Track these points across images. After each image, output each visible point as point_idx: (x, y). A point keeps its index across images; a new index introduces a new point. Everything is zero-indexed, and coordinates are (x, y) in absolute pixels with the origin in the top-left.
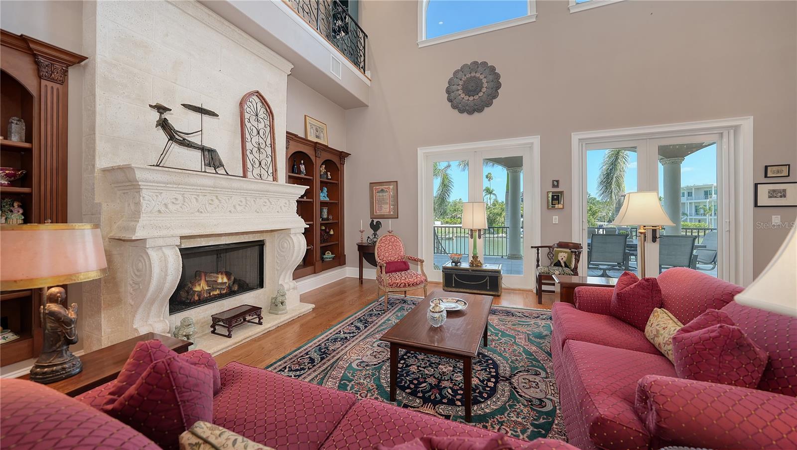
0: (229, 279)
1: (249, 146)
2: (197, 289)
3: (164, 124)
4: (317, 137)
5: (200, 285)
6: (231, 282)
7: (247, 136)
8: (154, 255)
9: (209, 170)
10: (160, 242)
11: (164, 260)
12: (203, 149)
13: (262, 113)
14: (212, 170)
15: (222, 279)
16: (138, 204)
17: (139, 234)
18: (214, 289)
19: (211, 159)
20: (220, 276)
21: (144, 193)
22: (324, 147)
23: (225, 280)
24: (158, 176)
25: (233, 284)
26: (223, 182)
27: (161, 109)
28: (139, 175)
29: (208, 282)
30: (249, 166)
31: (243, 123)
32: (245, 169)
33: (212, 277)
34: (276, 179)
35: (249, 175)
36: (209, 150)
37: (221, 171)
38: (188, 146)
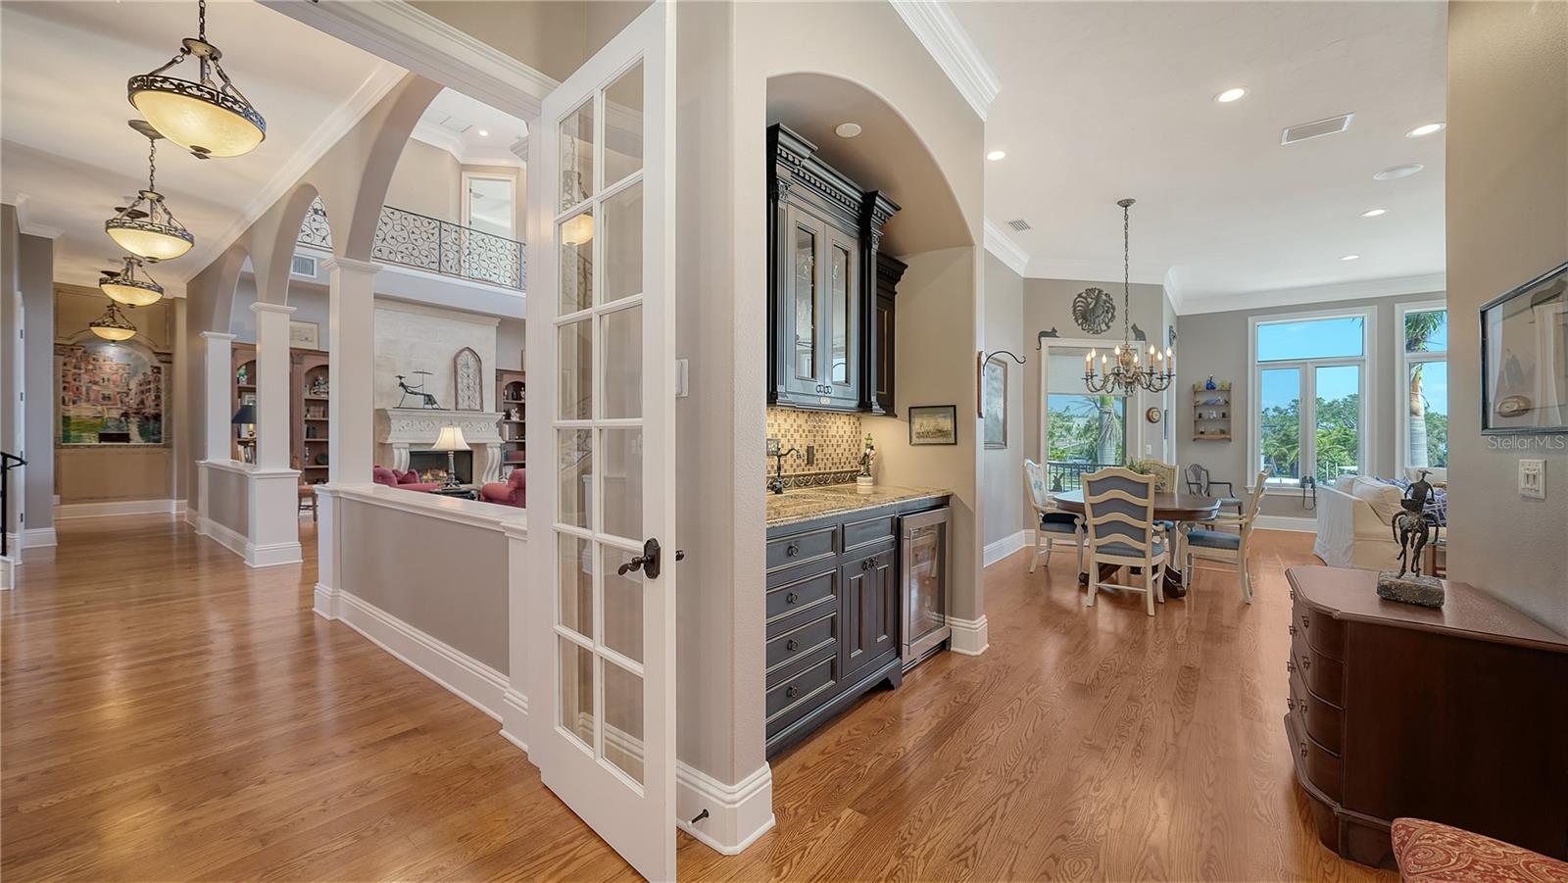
1: (459, 386)
2: (425, 477)
3: (402, 385)
7: (459, 380)
8: (395, 451)
9: (426, 406)
10: (399, 445)
11: (400, 454)
12: (425, 395)
13: (472, 361)
14: (430, 406)
16: (390, 426)
17: (389, 441)
19: (430, 399)
21: (392, 421)
23: (445, 475)
24: (398, 413)
26: (435, 413)
27: (401, 378)
28: (389, 413)
29: (432, 475)
30: (460, 400)
31: (456, 372)
32: (457, 403)
33: (436, 472)
34: (482, 408)
35: (460, 407)
36: (428, 396)
37: (435, 406)
38: (416, 394)
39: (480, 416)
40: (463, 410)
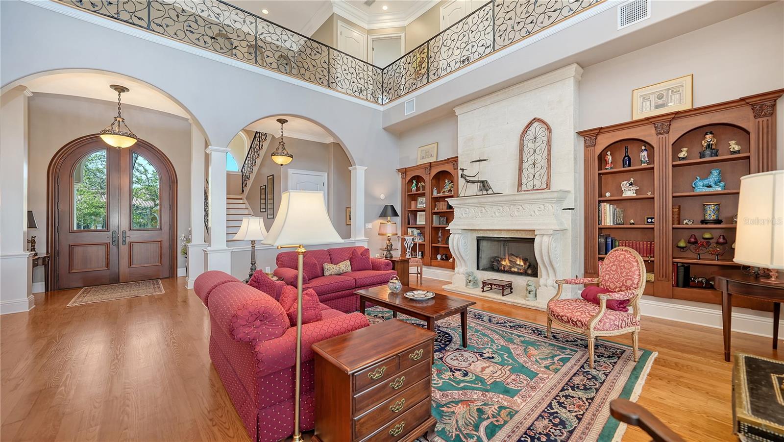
0: (525, 264)
2: (503, 263)
4: (657, 107)
5: (505, 261)
6: (526, 266)
12: (480, 182)
13: (541, 133)
15: (520, 262)
18: (514, 267)
19: (484, 185)
20: (518, 260)
22: (673, 116)
23: (522, 263)
25: (528, 268)
27: (463, 170)
29: (510, 261)
30: (524, 181)
31: (521, 151)
32: (520, 184)
33: (513, 259)
34: (548, 186)
35: (524, 187)
36: (482, 182)
37: (490, 192)
38: (473, 182)
39: (546, 196)
40: (524, 191)
